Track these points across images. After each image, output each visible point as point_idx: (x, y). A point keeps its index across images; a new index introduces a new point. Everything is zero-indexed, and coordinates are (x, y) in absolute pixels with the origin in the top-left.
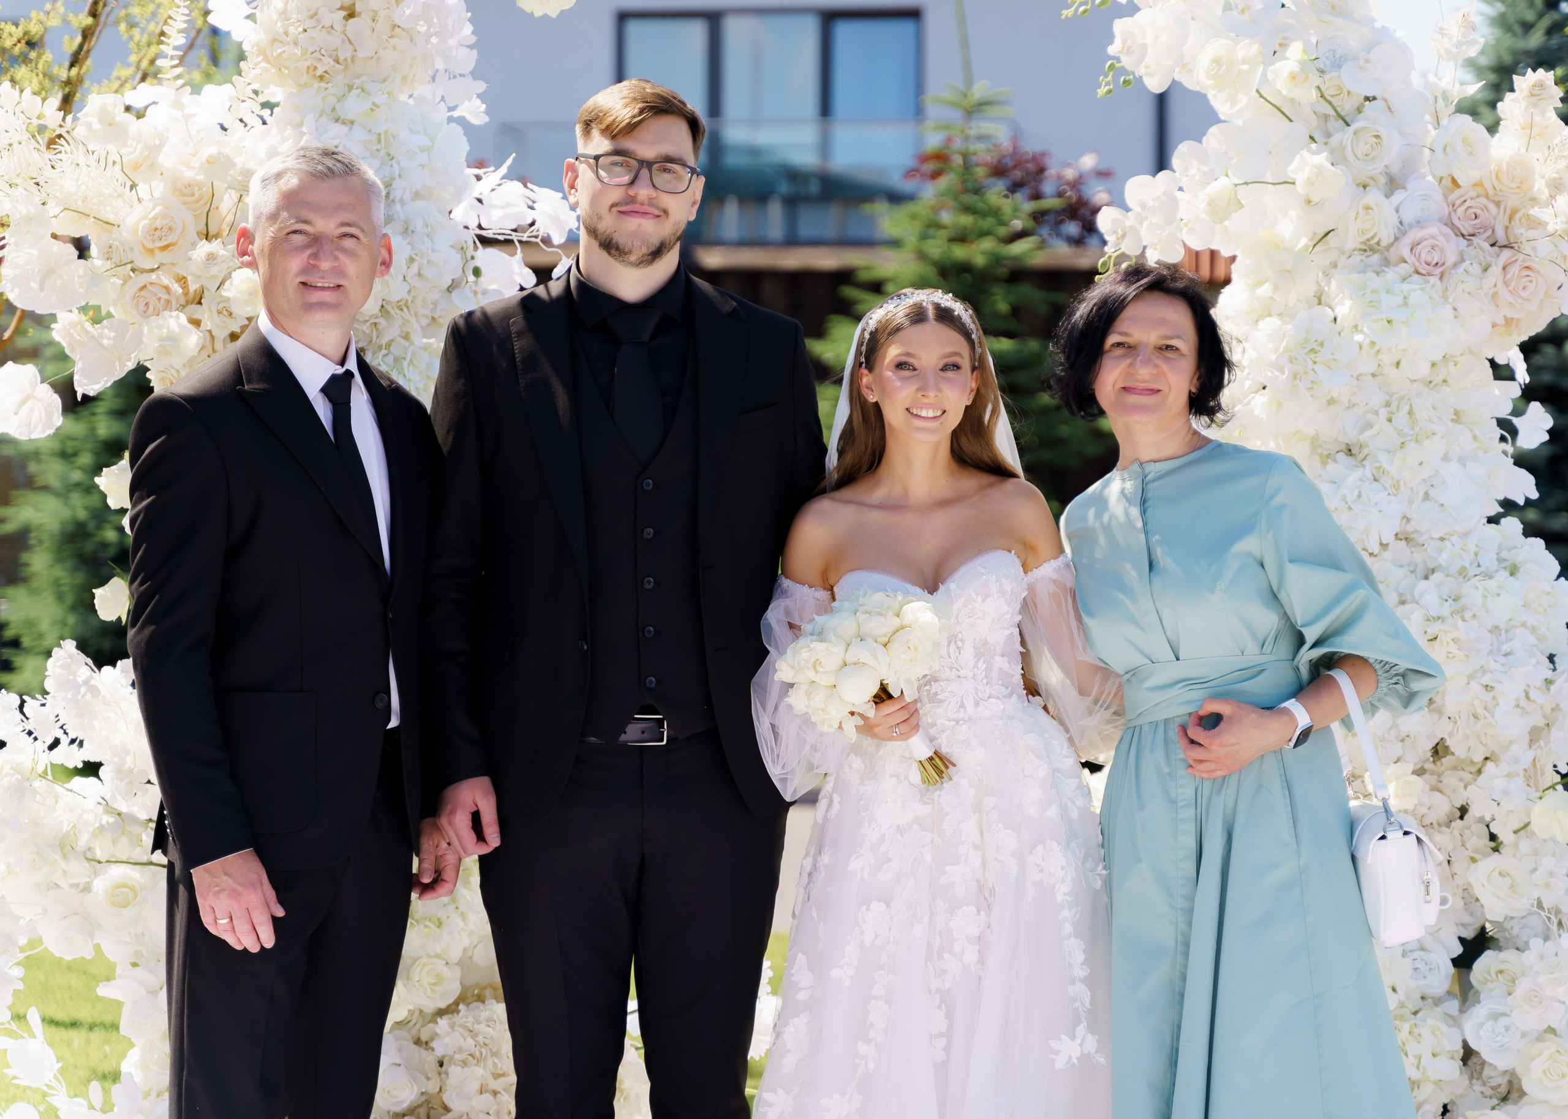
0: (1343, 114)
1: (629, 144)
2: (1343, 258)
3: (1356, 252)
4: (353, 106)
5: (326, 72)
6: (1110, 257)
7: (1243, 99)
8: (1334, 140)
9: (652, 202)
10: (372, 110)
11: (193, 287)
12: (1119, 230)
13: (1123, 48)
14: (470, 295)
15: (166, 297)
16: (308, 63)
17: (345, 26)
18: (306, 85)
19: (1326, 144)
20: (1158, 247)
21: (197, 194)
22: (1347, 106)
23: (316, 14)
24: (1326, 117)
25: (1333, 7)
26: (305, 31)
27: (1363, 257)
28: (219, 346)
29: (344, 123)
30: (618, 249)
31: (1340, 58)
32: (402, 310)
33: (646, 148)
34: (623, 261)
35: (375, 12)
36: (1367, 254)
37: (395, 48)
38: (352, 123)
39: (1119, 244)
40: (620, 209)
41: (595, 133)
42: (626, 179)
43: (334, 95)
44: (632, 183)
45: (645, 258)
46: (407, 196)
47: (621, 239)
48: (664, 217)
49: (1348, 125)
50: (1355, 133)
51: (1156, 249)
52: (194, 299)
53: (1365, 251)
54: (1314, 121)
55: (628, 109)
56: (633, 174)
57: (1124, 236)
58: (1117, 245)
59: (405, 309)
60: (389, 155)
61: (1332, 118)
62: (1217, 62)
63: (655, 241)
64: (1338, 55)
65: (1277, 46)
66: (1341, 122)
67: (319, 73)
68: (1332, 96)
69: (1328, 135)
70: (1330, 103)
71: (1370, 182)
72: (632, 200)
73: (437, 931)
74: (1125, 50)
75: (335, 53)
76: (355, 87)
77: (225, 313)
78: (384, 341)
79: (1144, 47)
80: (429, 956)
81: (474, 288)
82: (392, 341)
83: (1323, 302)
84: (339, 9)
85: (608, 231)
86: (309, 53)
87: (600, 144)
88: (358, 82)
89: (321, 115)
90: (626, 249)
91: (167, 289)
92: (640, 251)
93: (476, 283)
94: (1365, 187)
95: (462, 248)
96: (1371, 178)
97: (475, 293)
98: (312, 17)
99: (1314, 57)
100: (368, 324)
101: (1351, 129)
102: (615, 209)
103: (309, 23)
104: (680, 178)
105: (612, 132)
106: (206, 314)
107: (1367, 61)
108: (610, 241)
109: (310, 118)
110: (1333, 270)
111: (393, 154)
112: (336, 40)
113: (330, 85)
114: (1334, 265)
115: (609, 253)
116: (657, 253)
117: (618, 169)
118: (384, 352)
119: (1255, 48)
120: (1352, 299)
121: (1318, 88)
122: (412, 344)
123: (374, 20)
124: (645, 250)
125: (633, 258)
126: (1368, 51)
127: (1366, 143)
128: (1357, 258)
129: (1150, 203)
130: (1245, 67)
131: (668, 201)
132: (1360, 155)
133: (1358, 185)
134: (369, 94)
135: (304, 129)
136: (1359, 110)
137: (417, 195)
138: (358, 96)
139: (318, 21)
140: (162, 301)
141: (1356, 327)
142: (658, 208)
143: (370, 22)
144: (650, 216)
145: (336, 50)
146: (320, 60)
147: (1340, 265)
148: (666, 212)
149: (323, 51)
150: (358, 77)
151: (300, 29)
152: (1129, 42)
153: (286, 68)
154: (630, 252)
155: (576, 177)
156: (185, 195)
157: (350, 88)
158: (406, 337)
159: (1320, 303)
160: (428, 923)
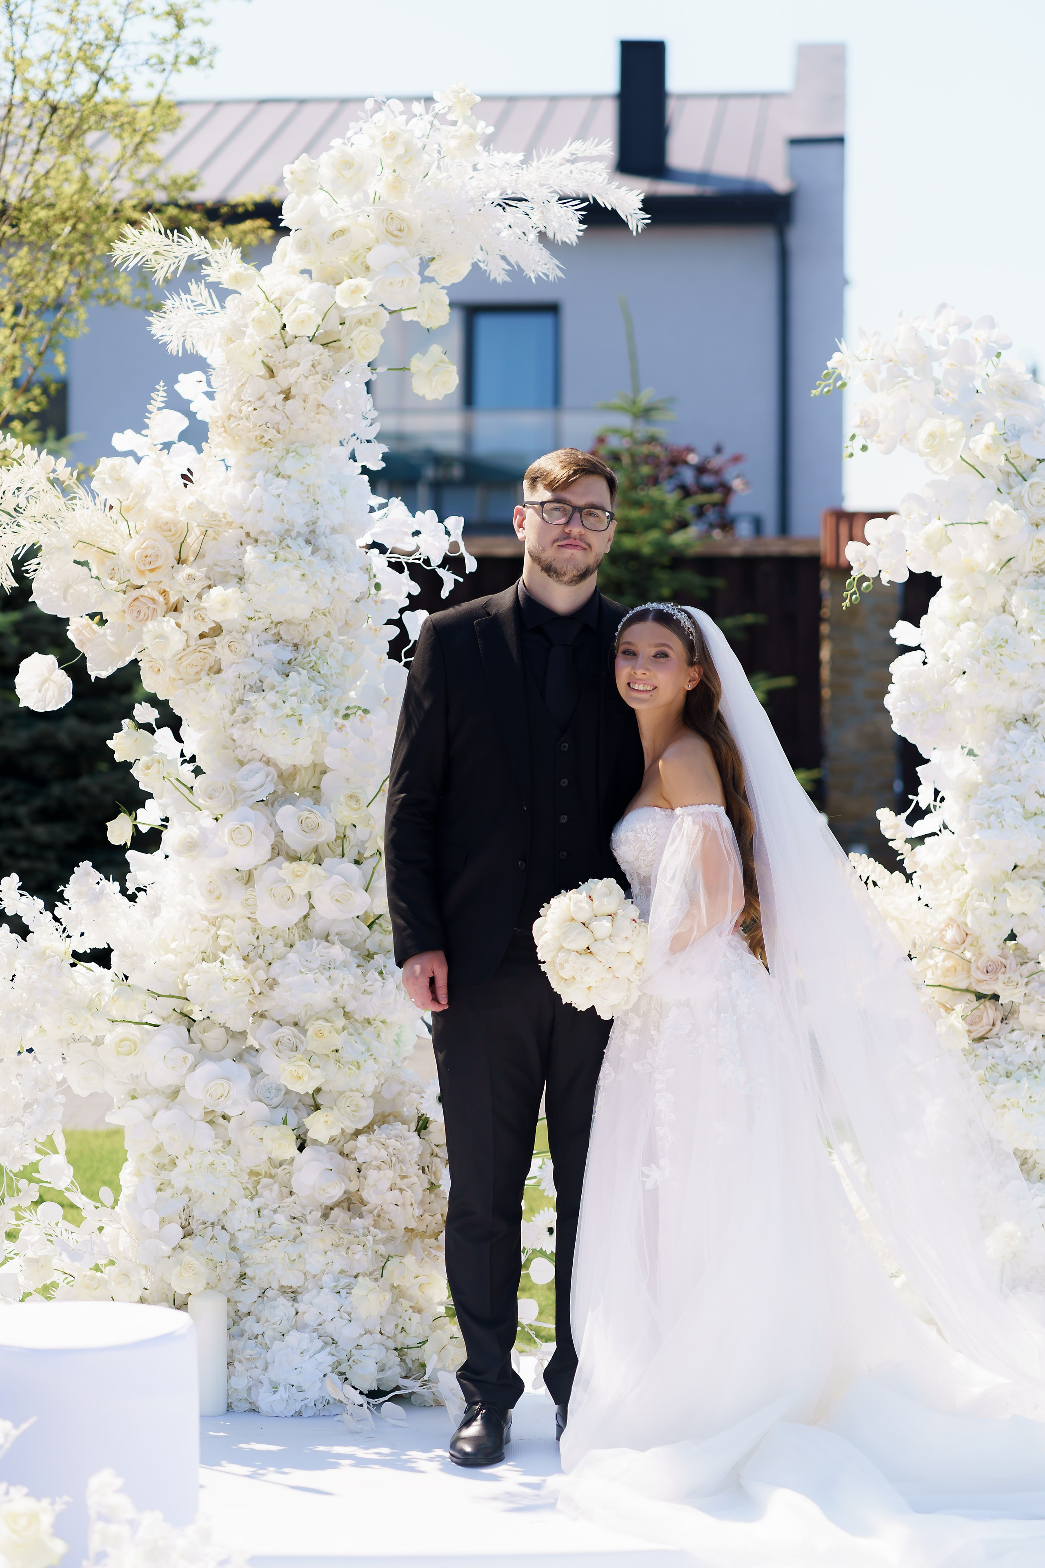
0: (1021, 471)
1: (567, 495)
2: (1021, 578)
3: (1031, 574)
4: (290, 465)
5: (270, 440)
6: (854, 578)
7: (950, 463)
8: (1015, 491)
9: (581, 537)
10: (304, 468)
11: (173, 599)
12: (861, 559)
13: (861, 423)
14: (373, 604)
15: (152, 606)
16: (257, 433)
17: (284, 406)
18: (254, 450)
19: (1009, 494)
20: (889, 571)
21: (173, 529)
22: (1024, 466)
23: (263, 397)
24: (1008, 474)
25: (1014, 393)
26: (255, 409)
27: (1036, 578)
28: (192, 643)
29: (283, 477)
30: (556, 572)
31: (1019, 430)
32: (325, 615)
33: (578, 497)
34: (560, 581)
35: (307, 396)
36: (1039, 575)
37: (319, 422)
38: (289, 477)
39: (861, 569)
40: (560, 543)
41: (540, 486)
42: (563, 520)
43: (276, 457)
44: (567, 523)
45: (575, 578)
46: (328, 531)
47: (558, 565)
48: (589, 550)
49: (1026, 481)
50: (1030, 486)
51: (887, 572)
52: (172, 607)
53: (1037, 572)
54: (1000, 476)
55: (565, 471)
56: (568, 516)
57: (865, 563)
58: (860, 570)
59: (328, 615)
60: (314, 500)
61: (1013, 474)
62: (932, 435)
63: (583, 566)
64: (1017, 428)
65: (973, 421)
66: (1020, 478)
67: (265, 440)
68: (1013, 458)
69: (1010, 487)
70: (1013, 464)
71: (1041, 522)
72: (568, 536)
73: (357, 1071)
74: (863, 424)
75: (277, 426)
76: (291, 451)
77: (200, 618)
78: (312, 639)
79: (877, 423)
80: (351, 1090)
81: (375, 598)
82: (318, 638)
83: (1006, 610)
84: (279, 393)
85: (549, 560)
86: (258, 425)
87: (543, 494)
88: (293, 447)
89: (267, 472)
90: (562, 572)
91: (153, 600)
92: (571, 573)
93: (376, 594)
94: (1037, 526)
95: (367, 569)
96: (1042, 519)
97: (376, 602)
98: (259, 399)
99: (1003, 432)
100: (302, 626)
101: (1027, 484)
102: (556, 544)
103: (257, 404)
104: (601, 521)
105: (551, 486)
106: (184, 617)
107: (1039, 433)
108: (551, 566)
109: (260, 474)
110: (1014, 587)
111: (318, 499)
112: (278, 417)
113: (273, 449)
114: (1015, 583)
115: (549, 575)
116: (583, 575)
117: (557, 513)
118: (313, 646)
119: (959, 425)
120: (1028, 608)
121: (1006, 455)
122: (332, 641)
123: (305, 401)
124: (575, 573)
125: (566, 578)
126: (1040, 425)
127: (1038, 494)
128: (1032, 578)
129: (884, 539)
130: (952, 440)
131: (592, 538)
132: (1034, 503)
133: (1032, 524)
134: (302, 457)
135: (256, 481)
136: (1033, 469)
137: (334, 530)
138: (293, 457)
139: (265, 402)
140: (151, 609)
141: (1032, 628)
142: (585, 542)
143: (302, 403)
144: (579, 548)
145: (278, 423)
146: (266, 430)
147: (1019, 583)
148: (590, 546)
149: (268, 425)
150: (293, 443)
151: (251, 408)
152: (866, 418)
153: (238, 436)
154: (565, 574)
155: (524, 519)
156: (164, 531)
157: (288, 452)
158: (328, 635)
159: (1004, 612)
160: (351, 1067)
